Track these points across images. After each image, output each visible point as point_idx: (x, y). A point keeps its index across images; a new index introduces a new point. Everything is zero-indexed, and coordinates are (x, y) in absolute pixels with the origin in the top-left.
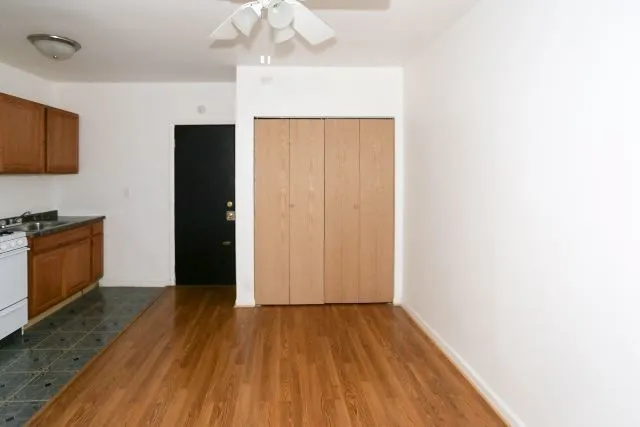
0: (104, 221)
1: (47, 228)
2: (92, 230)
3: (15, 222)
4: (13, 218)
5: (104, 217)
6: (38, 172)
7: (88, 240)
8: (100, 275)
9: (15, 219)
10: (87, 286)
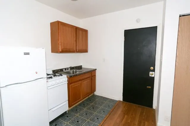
0: (96, 71)
1: (77, 73)
2: (91, 74)
3: (68, 70)
4: (67, 68)
5: (96, 69)
6: (73, 52)
7: (90, 78)
8: (95, 90)
9: (68, 69)
10: (90, 94)
